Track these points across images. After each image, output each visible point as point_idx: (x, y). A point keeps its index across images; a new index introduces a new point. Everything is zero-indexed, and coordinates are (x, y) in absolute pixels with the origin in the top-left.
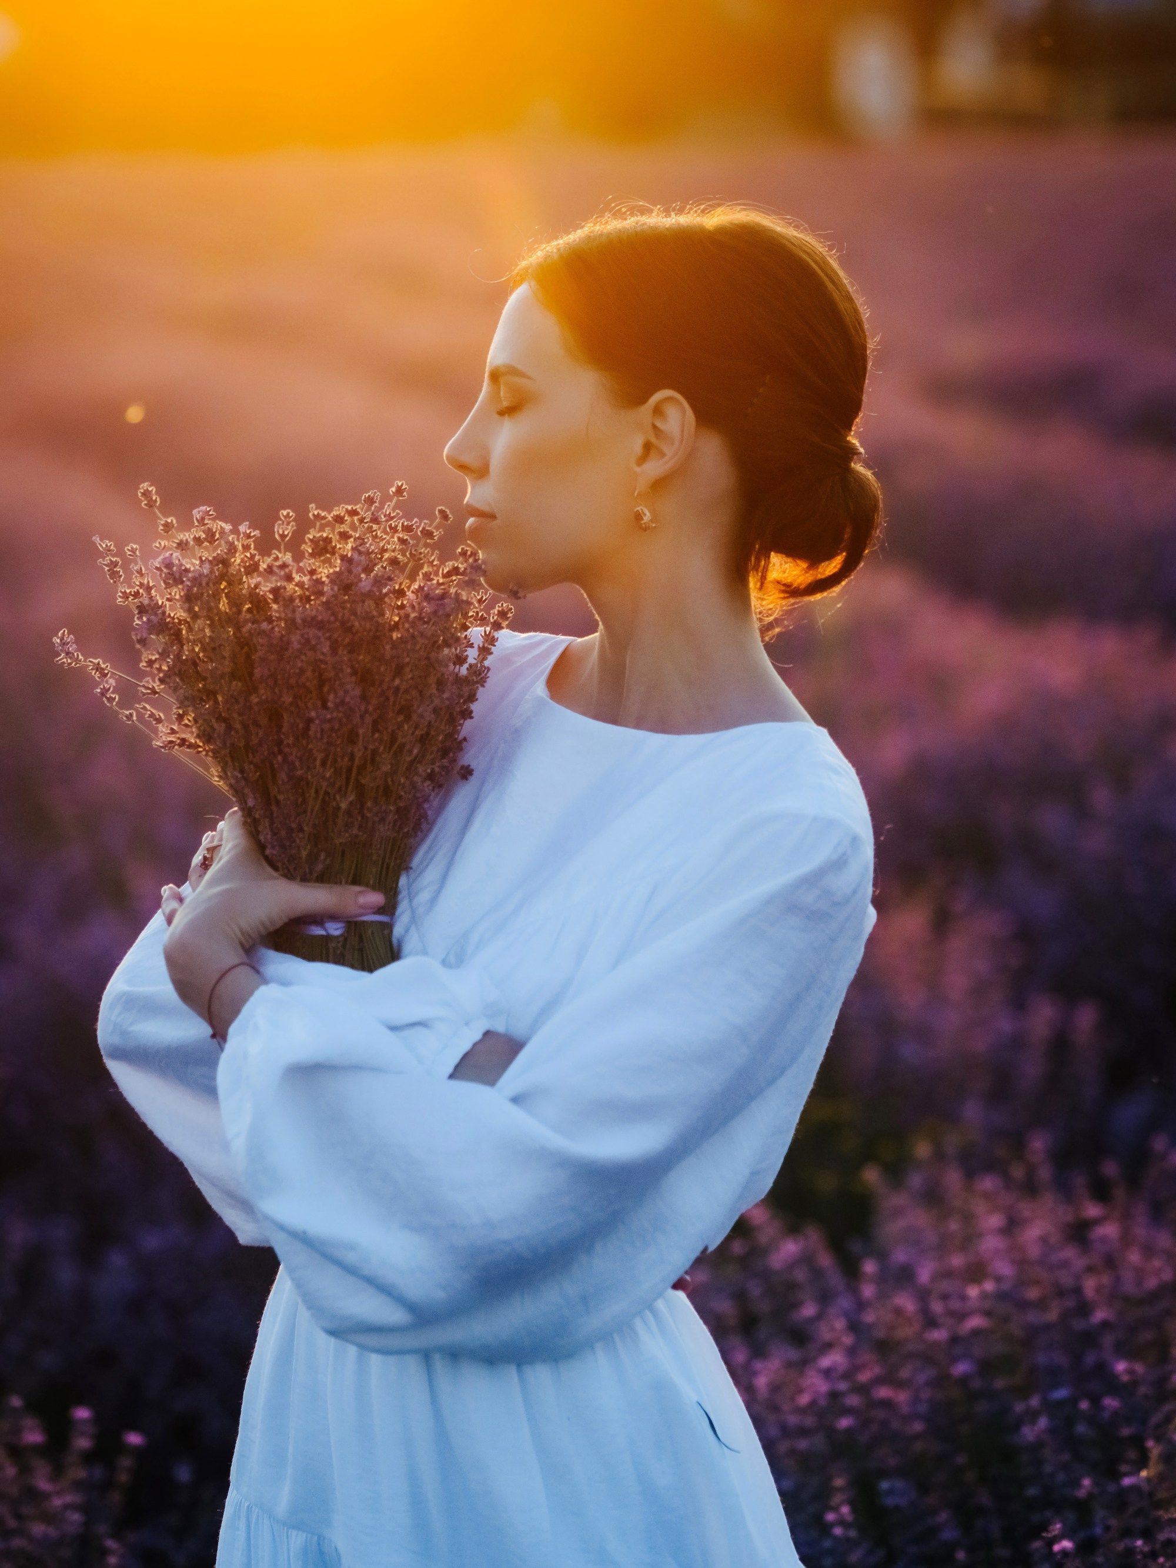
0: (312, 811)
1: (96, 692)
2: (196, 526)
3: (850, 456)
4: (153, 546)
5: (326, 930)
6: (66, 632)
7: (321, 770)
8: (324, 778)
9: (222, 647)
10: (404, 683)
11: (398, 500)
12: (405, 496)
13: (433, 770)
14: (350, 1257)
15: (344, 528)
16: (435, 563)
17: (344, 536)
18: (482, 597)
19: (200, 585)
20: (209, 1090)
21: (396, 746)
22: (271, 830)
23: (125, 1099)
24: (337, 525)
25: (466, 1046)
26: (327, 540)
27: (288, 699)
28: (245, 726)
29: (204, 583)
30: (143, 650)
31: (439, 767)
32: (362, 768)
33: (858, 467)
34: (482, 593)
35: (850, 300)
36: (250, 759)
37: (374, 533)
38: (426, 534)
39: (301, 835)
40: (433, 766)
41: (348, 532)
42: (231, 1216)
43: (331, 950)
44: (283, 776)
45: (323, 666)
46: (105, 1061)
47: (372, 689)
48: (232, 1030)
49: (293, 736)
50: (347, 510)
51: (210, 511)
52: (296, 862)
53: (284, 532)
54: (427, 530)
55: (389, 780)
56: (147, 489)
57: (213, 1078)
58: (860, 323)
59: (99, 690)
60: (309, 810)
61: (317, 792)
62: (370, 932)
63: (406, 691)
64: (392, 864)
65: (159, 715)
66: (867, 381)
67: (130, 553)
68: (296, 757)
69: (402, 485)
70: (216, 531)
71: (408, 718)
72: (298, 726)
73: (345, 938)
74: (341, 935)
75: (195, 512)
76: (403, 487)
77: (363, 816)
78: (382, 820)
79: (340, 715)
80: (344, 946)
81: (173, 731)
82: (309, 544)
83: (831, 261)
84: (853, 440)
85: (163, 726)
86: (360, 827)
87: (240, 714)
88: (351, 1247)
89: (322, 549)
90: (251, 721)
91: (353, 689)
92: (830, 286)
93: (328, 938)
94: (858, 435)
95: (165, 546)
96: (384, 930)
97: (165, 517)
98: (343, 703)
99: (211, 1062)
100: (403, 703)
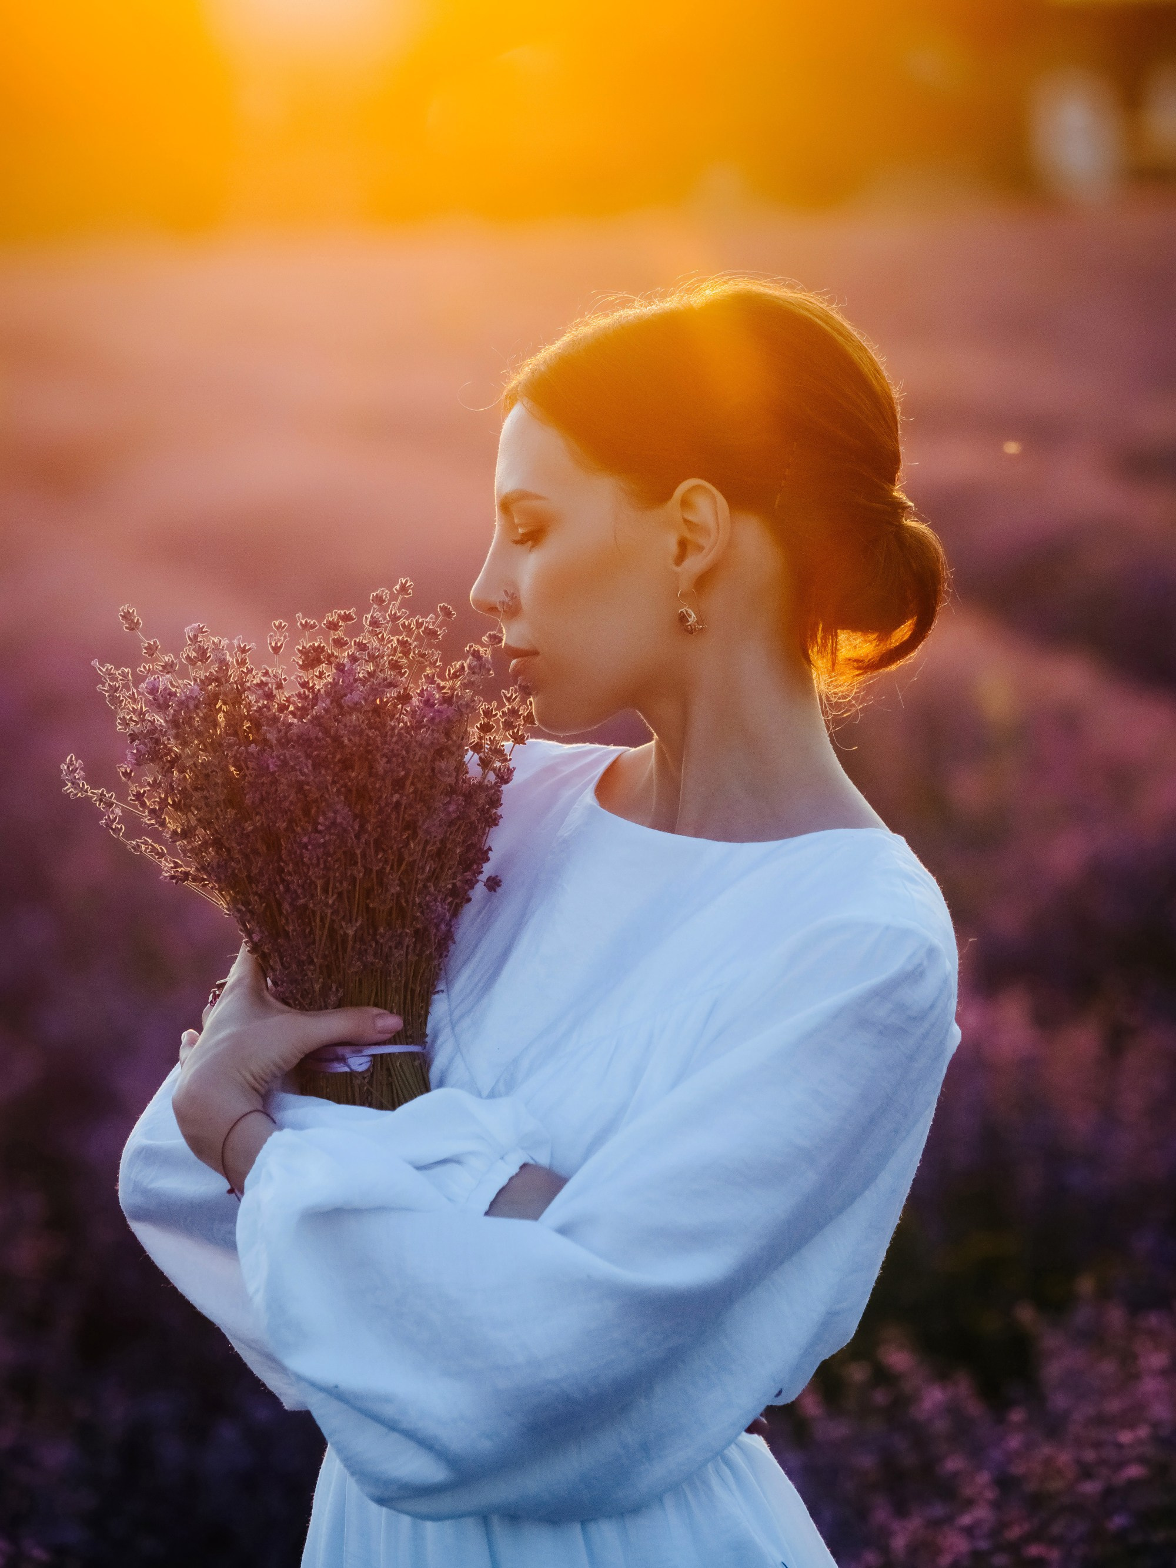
0: (320, 940)
1: (102, 823)
2: (189, 644)
3: (900, 511)
4: (138, 670)
5: (349, 1067)
6: (74, 758)
7: (323, 898)
8: (327, 905)
9: (214, 773)
10: (405, 798)
11: (403, 598)
12: (410, 594)
13: (454, 885)
14: (388, 1411)
15: (339, 634)
16: (438, 664)
17: (339, 643)
18: (512, 695)
19: (188, 707)
20: (228, 1244)
21: (404, 864)
22: (282, 964)
23: (153, 1262)
24: (332, 632)
25: (502, 1181)
26: (320, 650)
27: (282, 825)
28: (246, 856)
29: (192, 707)
30: (130, 783)
31: (459, 881)
32: (368, 893)
33: (910, 523)
34: (512, 690)
35: (863, 349)
36: (254, 890)
37: (380, 636)
38: (429, 634)
39: (312, 968)
40: (454, 881)
41: (343, 638)
42: (273, 1381)
43: (357, 1089)
44: (286, 907)
45: (307, 787)
46: (129, 1223)
47: (370, 807)
48: (247, 1182)
49: (292, 863)
50: (339, 615)
51: (203, 627)
52: (310, 996)
53: (276, 644)
54: (430, 629)
55: (403, 901)
56: (128, 611)
57: (233, 1233)
58: (877, 371)
59: (104, 821)
60: (317, 939)
61: (322, 920)
62: (398, 1065)
63: (410, 806)
64: (418, 989)
65: (161, 848)
66: (900, 432)
67: (121, 678)
68: (299, 885)
69: (406, 582)
70: (207, 649)
71: (415, 834)
72: (296, 852)
73: (371, 1073)
74: (367, 1070)
75: (187, 629)
76: (408, 584)
77: (377, 942)
78: (399, 945)
79: (333, 837)
80: (370, 1083)
81: (177, 865)
82: (300, 655)
83: (835, 316)
84: (898, 494)
85: (166, 860)
86: (375, 954)
87: (239, 844)
88: (387, 1399)
89: (313, 660)
90: (249, 850)
91: (343, 809)
92: (840, 339)
93: (352, 1074)
94: (904, 490)
95: (149, 669)
96: (415, 1061)
97: (147, 640)
98: (334, 823)
99: (230, 1216)
100: (408, 818)
